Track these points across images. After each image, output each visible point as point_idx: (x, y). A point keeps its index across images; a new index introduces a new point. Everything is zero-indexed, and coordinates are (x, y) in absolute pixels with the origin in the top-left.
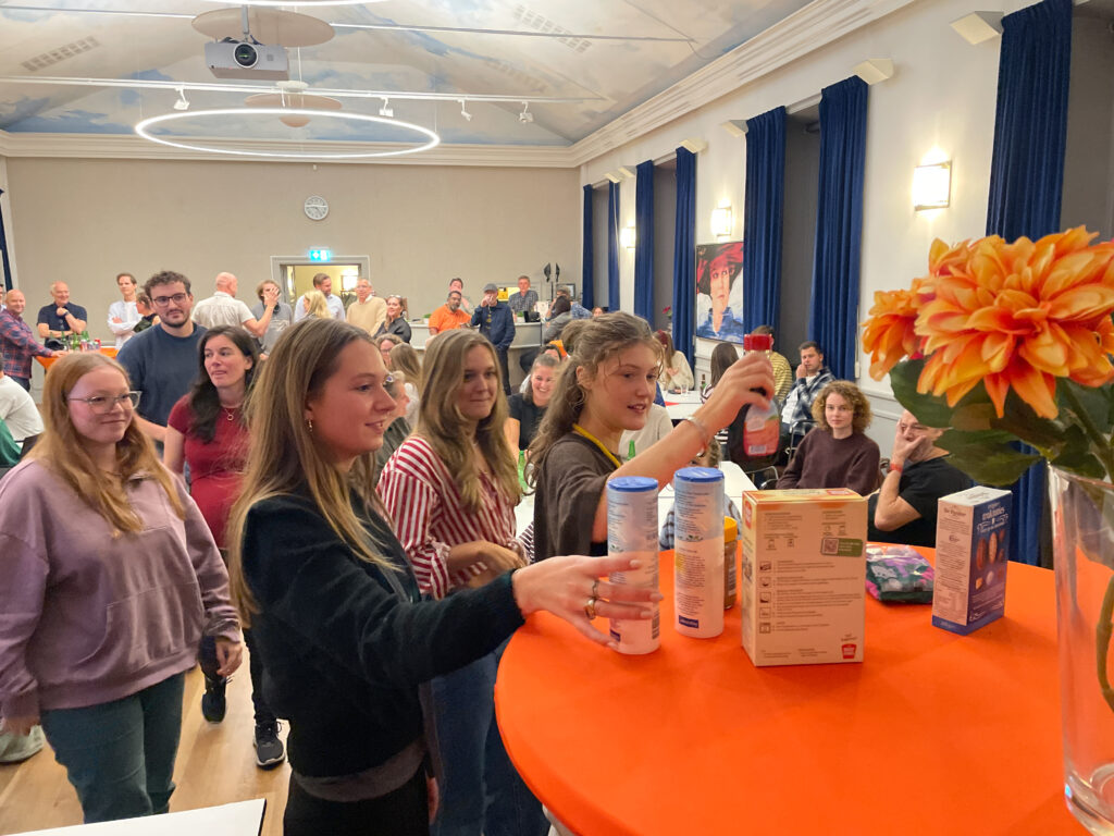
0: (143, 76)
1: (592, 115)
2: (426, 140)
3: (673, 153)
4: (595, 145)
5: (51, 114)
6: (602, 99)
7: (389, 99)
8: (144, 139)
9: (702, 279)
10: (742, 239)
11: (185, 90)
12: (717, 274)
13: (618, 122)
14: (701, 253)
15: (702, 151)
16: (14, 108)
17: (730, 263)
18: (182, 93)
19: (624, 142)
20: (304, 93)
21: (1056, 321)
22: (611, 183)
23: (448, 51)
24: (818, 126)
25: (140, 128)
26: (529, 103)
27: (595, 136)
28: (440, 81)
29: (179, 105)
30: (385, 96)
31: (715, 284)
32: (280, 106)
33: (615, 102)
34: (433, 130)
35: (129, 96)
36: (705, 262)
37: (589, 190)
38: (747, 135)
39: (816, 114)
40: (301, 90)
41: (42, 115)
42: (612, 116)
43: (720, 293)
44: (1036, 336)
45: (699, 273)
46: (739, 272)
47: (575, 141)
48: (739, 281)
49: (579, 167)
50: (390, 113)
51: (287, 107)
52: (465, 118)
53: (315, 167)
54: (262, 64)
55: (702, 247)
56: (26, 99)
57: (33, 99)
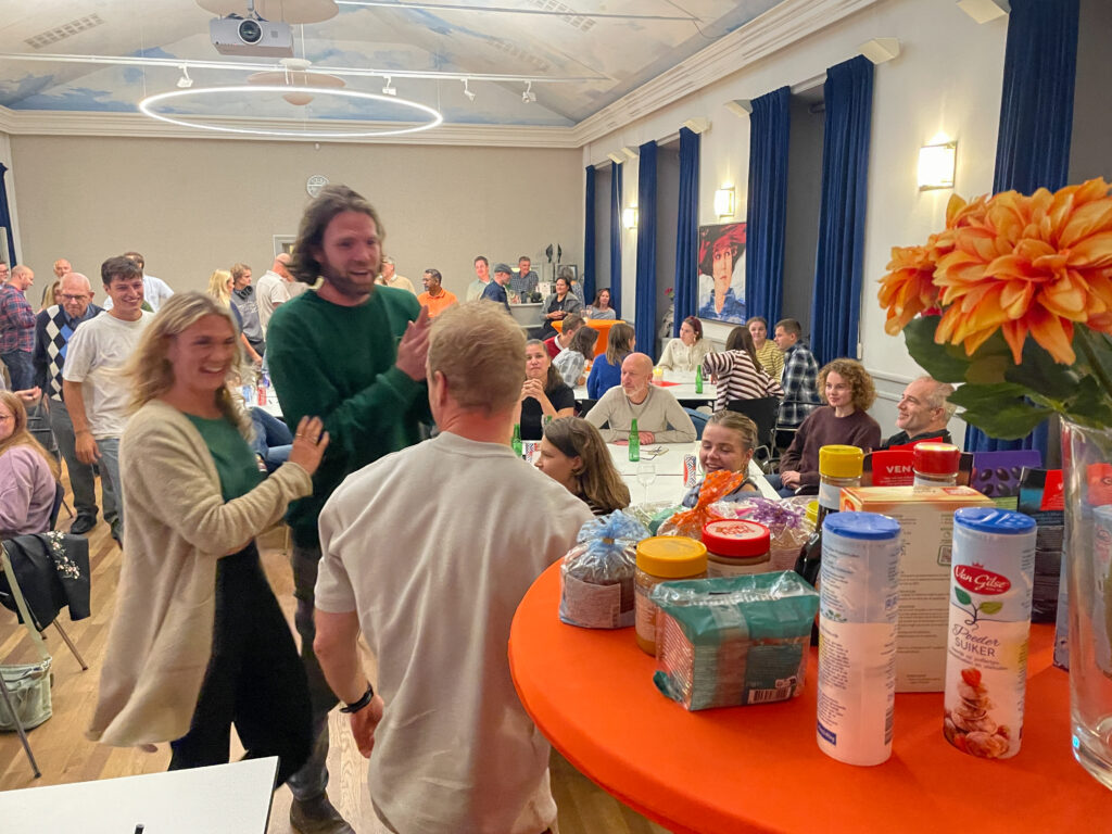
0: (147, 53)
1: (594, 95)
2: (429, 119)
3: (675, 134)
4: (598, 125)
5: (54, 92)
6: (606, 78)
7: (393, 78)
8: (147, 117)
9: (705, 260)
10: (745, 220)
11: (188, 68)
12: (720, 256)
13: (622, 102)
14: (703, 234)
15: (706, 132)
16: (18, 85)
17: (732, 244)
18: (185, 71)
19: (629, 122)
20: (307, 71)
21: (1074, 268)
22: (614, 163)
23: (451, 30)
24: (824, 106)
25: (143, 106)
26: (532, 83)
27: (598, 116)
28: (442, 61)
29: (182, 83)
30: (388, 75)
31: (717, 265)
32: (284, 84)
33: (617, 82)
34: (436, 109)
35: (133, 74)
36: (708, 243)
37: (591, 171)
38: (751, 115)
39: (822, 94)
40: (304, 69)
41: (46, 92)
42: (615, 96)
43: (723, 274)
44: (1054, 283)
45: (702, 254)
46: (742, 253)
47: (578, 121)
48: (742, 261)
49: (581, 148)
50: (393, 91)
51: (290, 85)
52: (467, 97)
53: (317, 146)
54: (266, 40)
55: (704, 228)
56: (30, 76)
57: (36, 76)
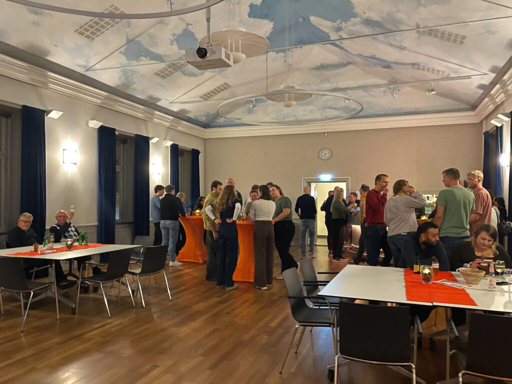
4: (488, 106)
5: (221, 120)
6: (486, 74)
16: (205, 118)
18: (254, 101)
22: (497, 127)
23: (392, 65)
27: (487, 100)
33: (495, 75)
37: (486, 134)
41: (218, 121)
42: (493, 85)
47: (477, 107)
49: (482, 121)
53: (326, 134)
54: (209, 56)
56: (208, 113)
57: (211, 113)
